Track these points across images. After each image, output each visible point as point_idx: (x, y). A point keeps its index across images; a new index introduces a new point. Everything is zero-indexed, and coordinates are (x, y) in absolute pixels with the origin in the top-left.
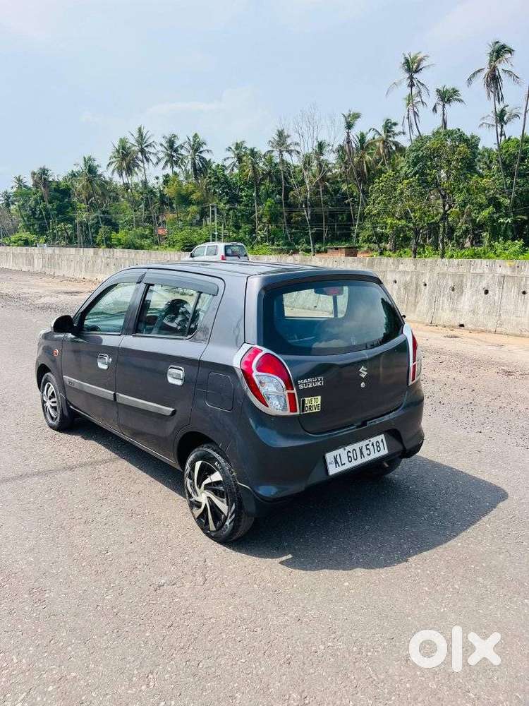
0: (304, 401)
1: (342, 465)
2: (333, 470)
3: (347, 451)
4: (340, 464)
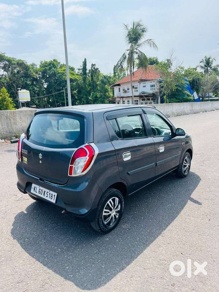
1: (36, 192)
2: (32, 191)
3: (40, 188)
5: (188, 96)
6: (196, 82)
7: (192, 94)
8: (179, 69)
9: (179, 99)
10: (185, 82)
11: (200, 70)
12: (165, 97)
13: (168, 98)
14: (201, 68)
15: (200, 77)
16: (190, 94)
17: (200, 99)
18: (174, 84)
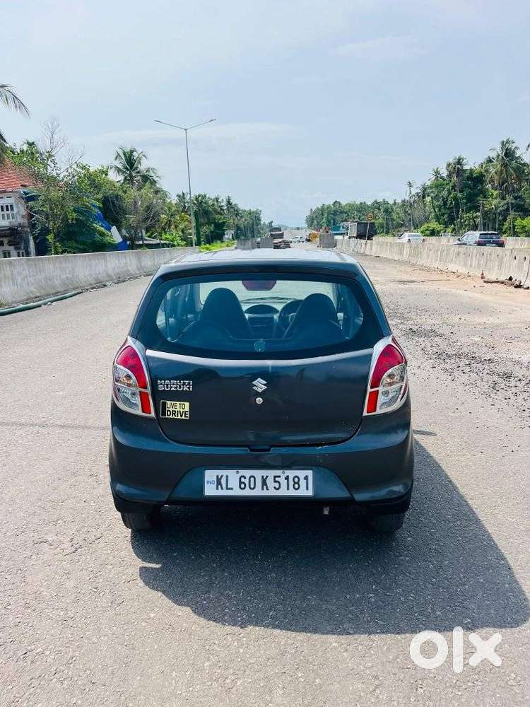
0: (164, 404)
1: (227, 489)
2: (210, 490)
3: (239, 475)
4: (224, 486)
5: (102, 234)
6: (113, 203)
7: (109, 229)
8: (79, 170)
9: (83, 243)
10: (93, 202)
11: (115, 177)
12: (50, 238)
13: (58, 241)
14: (116, 172)
15: (120, 193)
16: (106, 231)
17: (126, 243)
18: (71, 205)
